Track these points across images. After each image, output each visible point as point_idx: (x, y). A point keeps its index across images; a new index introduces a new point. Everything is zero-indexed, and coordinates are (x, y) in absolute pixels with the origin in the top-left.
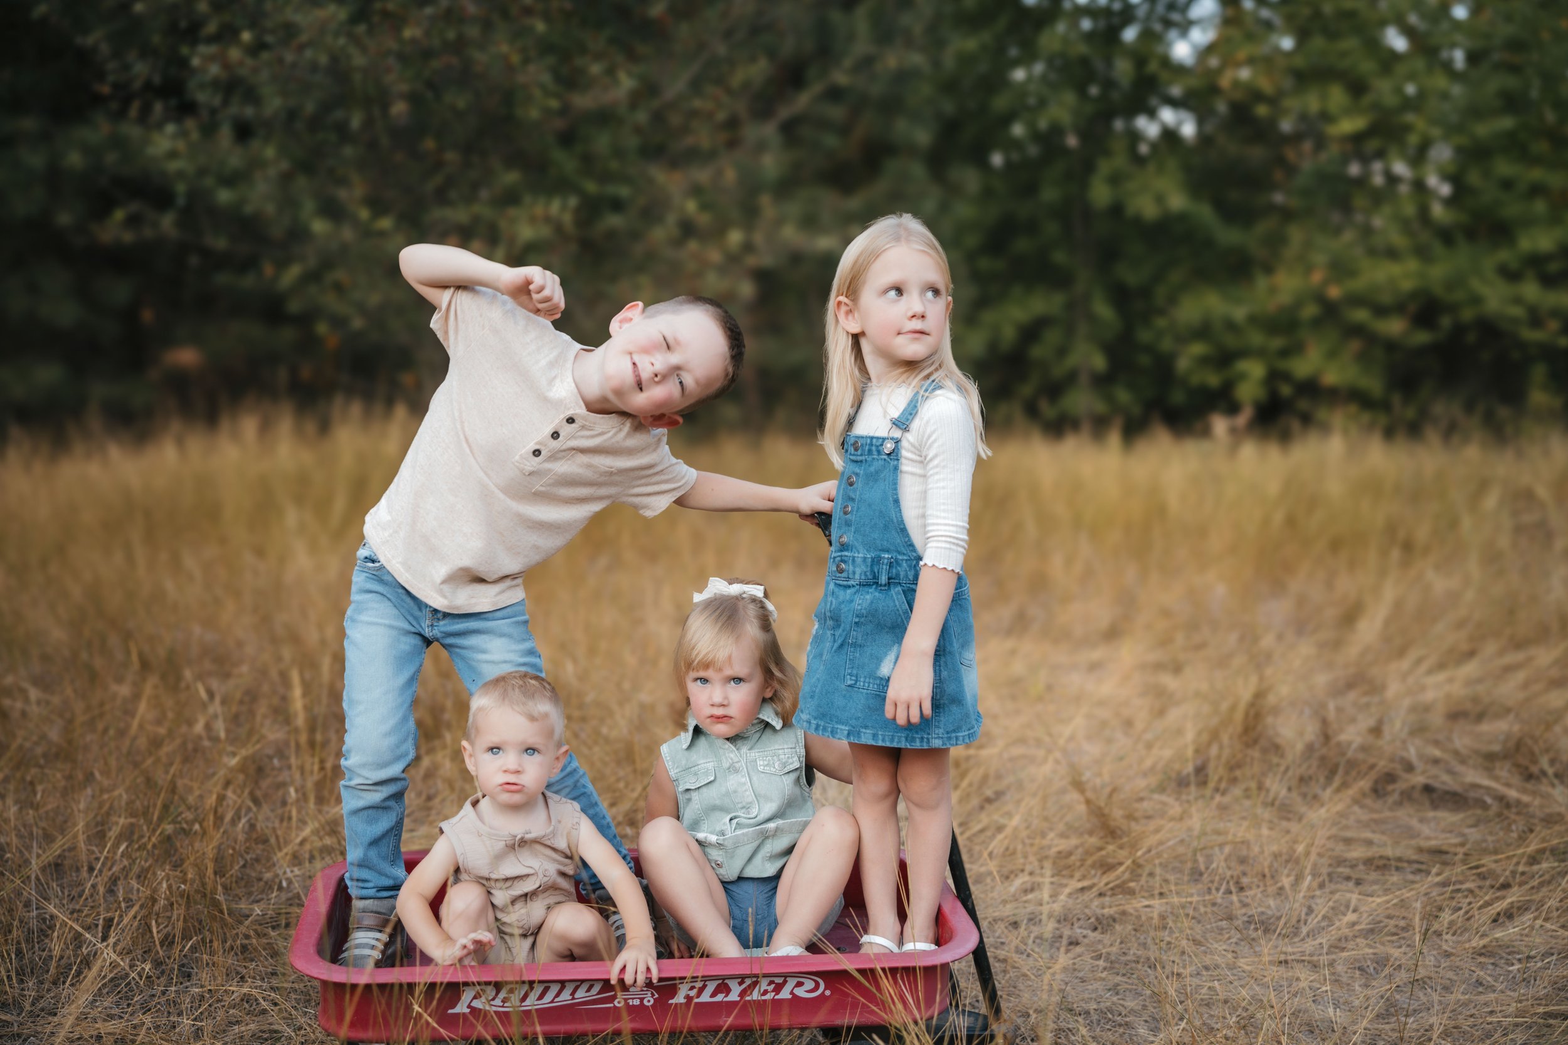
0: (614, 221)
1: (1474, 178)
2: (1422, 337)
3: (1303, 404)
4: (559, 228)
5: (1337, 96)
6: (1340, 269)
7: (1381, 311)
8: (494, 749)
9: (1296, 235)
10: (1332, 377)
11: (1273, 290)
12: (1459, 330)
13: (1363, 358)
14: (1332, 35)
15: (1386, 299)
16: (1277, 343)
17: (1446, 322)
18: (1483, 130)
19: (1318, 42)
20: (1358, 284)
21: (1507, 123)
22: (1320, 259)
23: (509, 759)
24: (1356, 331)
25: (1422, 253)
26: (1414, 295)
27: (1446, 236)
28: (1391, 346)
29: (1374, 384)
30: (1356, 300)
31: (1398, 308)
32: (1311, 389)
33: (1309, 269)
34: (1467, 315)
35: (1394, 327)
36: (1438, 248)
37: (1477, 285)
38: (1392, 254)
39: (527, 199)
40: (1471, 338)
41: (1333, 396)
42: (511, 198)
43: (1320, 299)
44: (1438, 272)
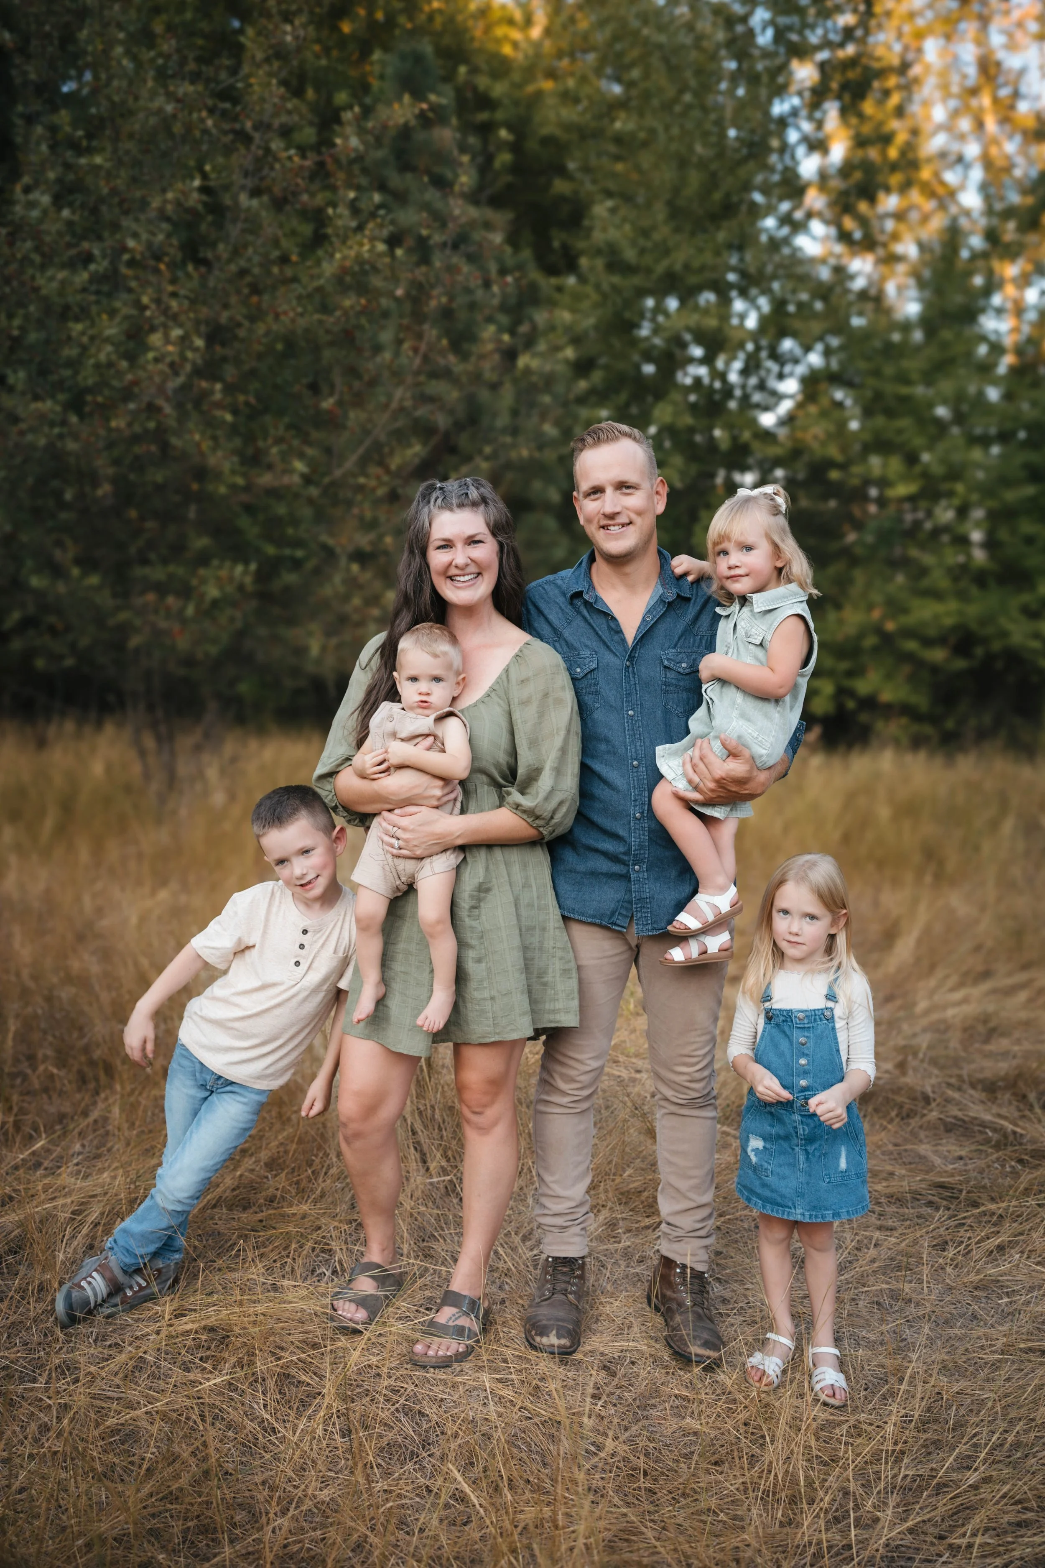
0: (290, 578)
1: (1003, 534)
2: (960, 664)
3: (864, 717)
4: (241, 588)
5: (895, 464)
6: (895, 607)
7: (928, 642)
8: (414, 679)
9: (859, 576)
10: (887, 696)
11: (841, 622)
12: (990, 658)
13: (912, 679)
14: (890, 413)
15: (932, 632)
16: (844, 665)
17: (979, 651)
18: (1011, 496)
19: (880, 421)
20: (909, 620)
21: (1030, 490)
22: (877, 597)
23: (423, 686)
24: (909, 657)
25: (962, 596)
26: (955, 628)
27: (981, 579)
28: (935, 669)
29: (921, 701)
30: (908, 633)
31: (940, 641)
32: (870, 703)
33: (870, 607)
34: (997, 646)
35: (938, 655)
36: (974, 591)
37: (1005, 623)
38: (936, 595)
39: (215, 562)
40: (999, 665)
41: (888, 710)
42: (203, 559)
43: (878, 630)
44: (973, 611)
